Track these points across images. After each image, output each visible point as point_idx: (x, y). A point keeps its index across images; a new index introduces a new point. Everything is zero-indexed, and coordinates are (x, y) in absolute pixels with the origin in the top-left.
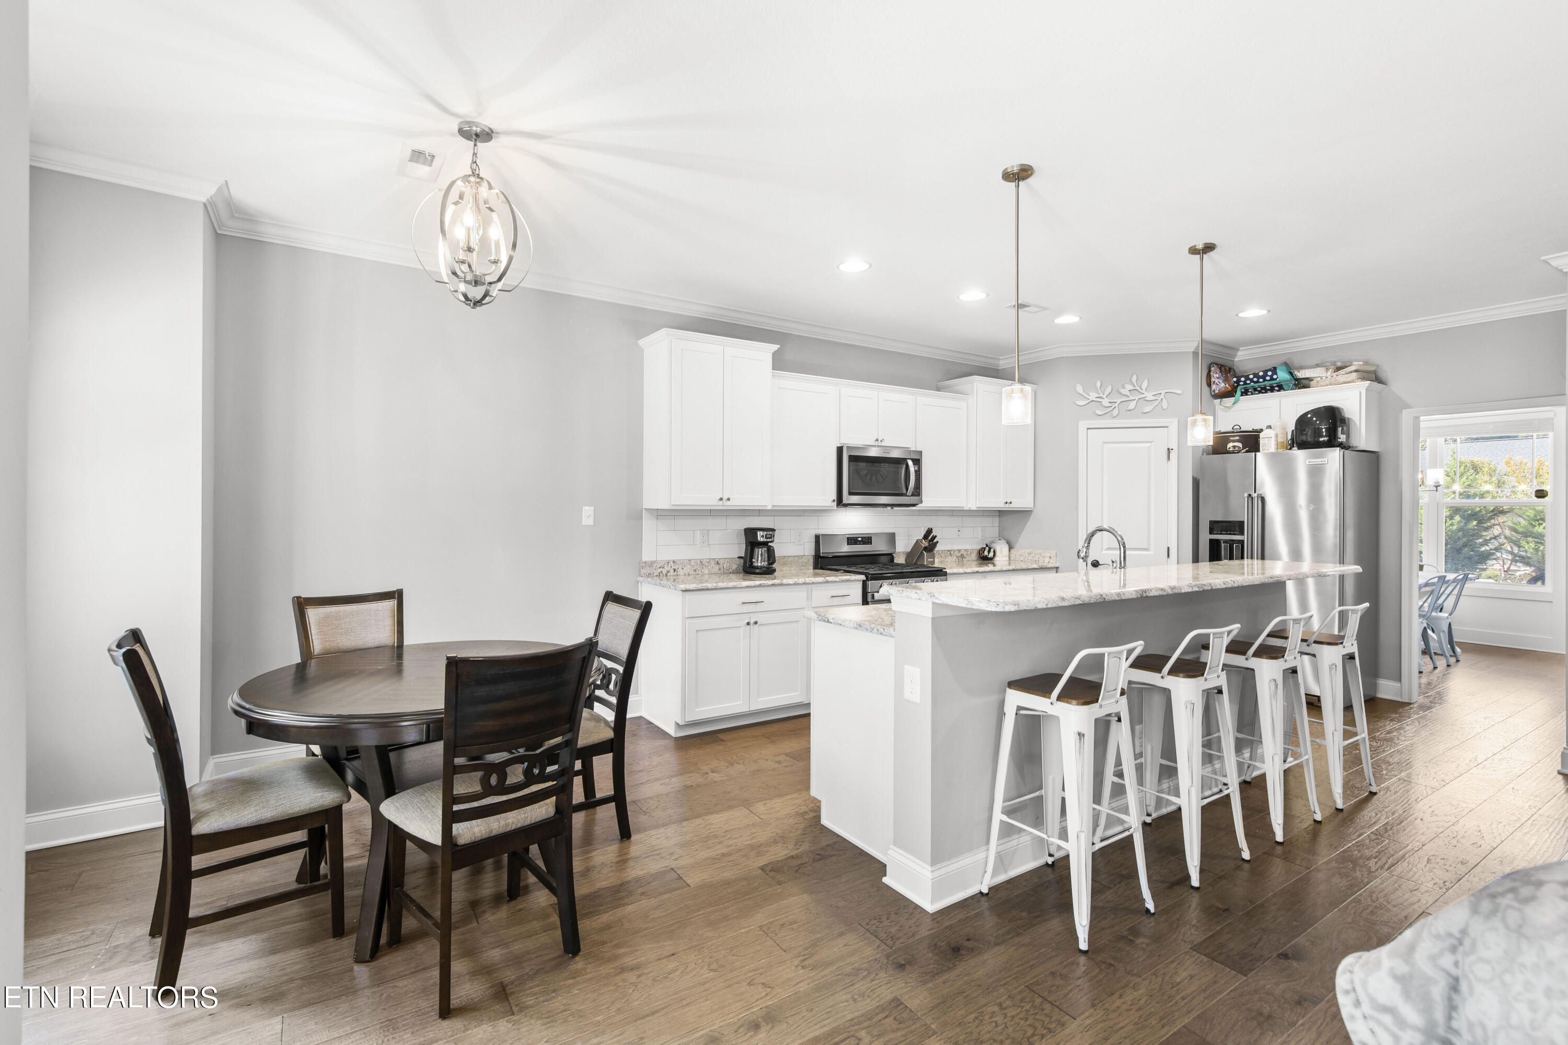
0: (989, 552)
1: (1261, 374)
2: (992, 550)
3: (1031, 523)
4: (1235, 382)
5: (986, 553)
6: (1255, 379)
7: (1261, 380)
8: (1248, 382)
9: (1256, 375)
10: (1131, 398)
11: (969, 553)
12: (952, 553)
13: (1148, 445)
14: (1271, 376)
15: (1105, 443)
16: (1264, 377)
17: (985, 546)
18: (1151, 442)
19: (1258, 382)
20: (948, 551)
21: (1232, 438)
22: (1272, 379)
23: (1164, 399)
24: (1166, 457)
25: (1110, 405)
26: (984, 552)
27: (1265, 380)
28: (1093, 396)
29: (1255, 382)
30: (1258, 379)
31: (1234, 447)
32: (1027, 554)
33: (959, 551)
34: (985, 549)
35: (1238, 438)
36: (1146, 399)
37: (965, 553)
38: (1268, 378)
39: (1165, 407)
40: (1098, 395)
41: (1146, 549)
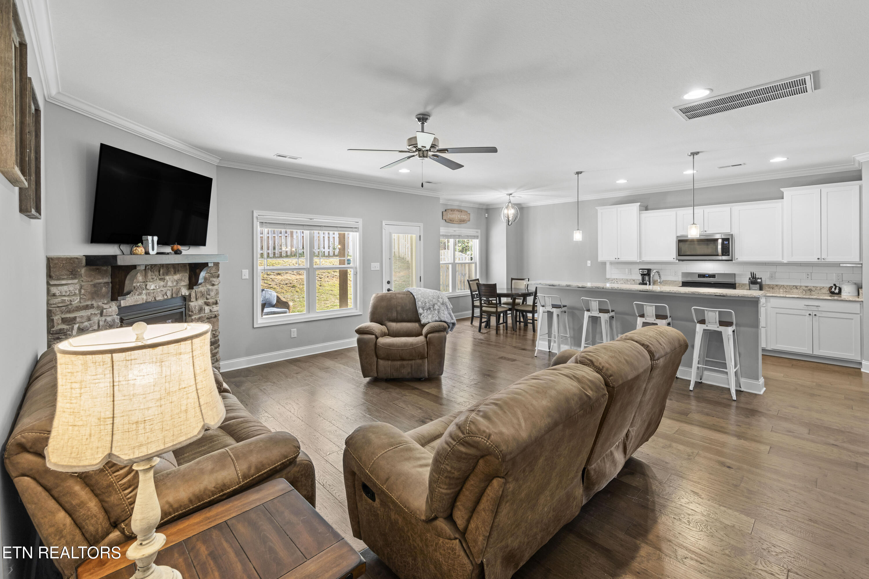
0: (835, 289)
2: (837, 288)
5: (833, 290)
11: (818, 288)
12: (798, 287)
17: (833, 285)
20: (794, 286)
26: (831, 289)
33: (806, 287)
34: (832, 287)
37: (814, 289)
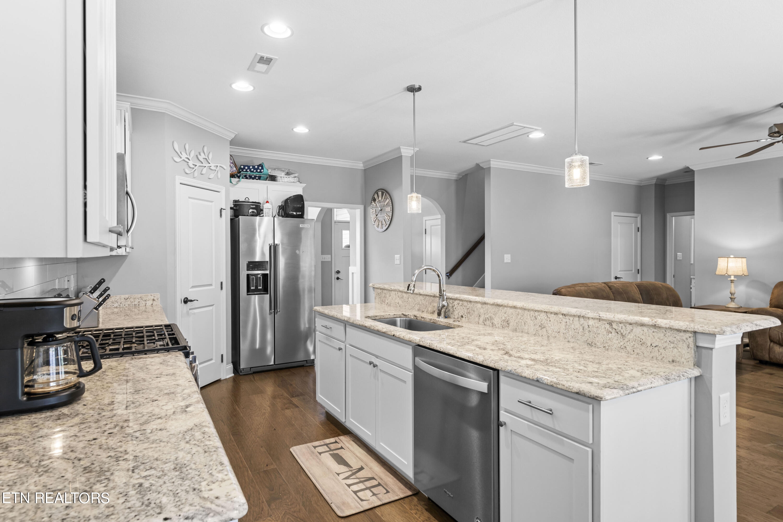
1: (256, 167)
3: (125, 267)
4: (241, 168)
6: (252, 170)
7: (255, 171)
8: (248, 170)
9: (254, 167)
10: (204, 165)
13: (210, 204)
14: (261, 170)
15: (190, 198)
16: (257, 169)
18: (212, 202)
19: (253, 172)
21: (252, 206)
22: (260, 172)
23: (219, 171)
24: (219, 214)
25: (193, 166)
27: (257, 172)
28: (184, 156)
29: (251, 172)
30: (254, 170)
31: (253, 212)
32: (123, 300)
35: (254, 206)
36: (211, 167)
38: (259, 171)
39: (219, 176)
40: (187, 157)
41: (211, 285)
